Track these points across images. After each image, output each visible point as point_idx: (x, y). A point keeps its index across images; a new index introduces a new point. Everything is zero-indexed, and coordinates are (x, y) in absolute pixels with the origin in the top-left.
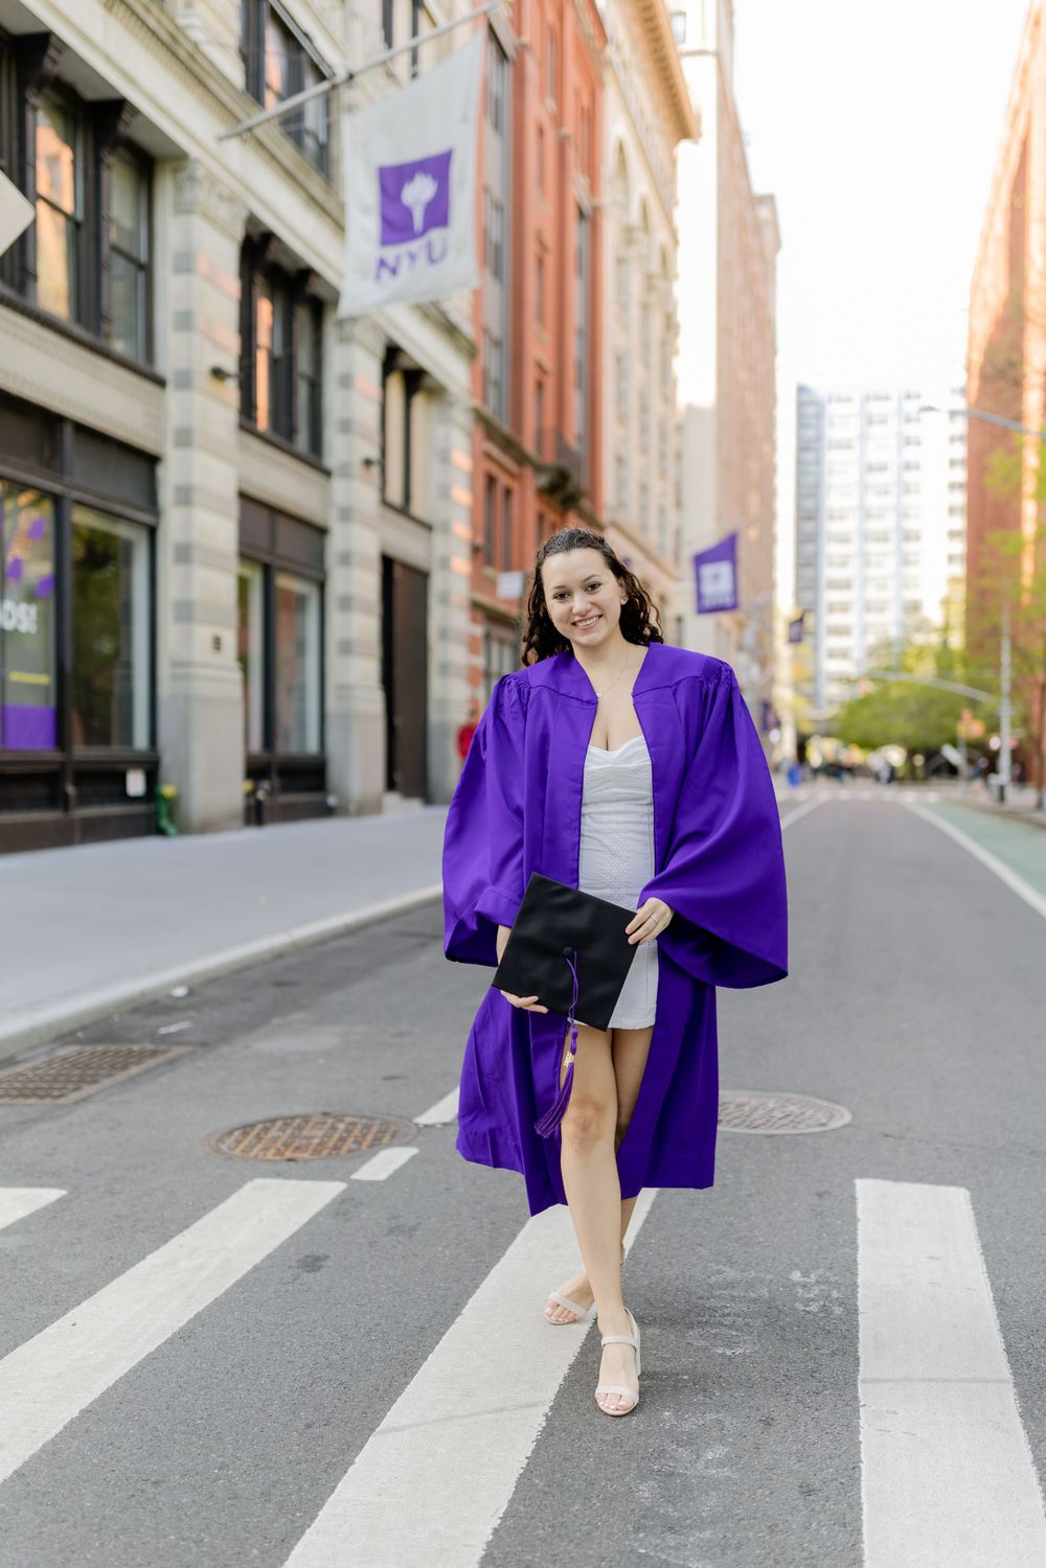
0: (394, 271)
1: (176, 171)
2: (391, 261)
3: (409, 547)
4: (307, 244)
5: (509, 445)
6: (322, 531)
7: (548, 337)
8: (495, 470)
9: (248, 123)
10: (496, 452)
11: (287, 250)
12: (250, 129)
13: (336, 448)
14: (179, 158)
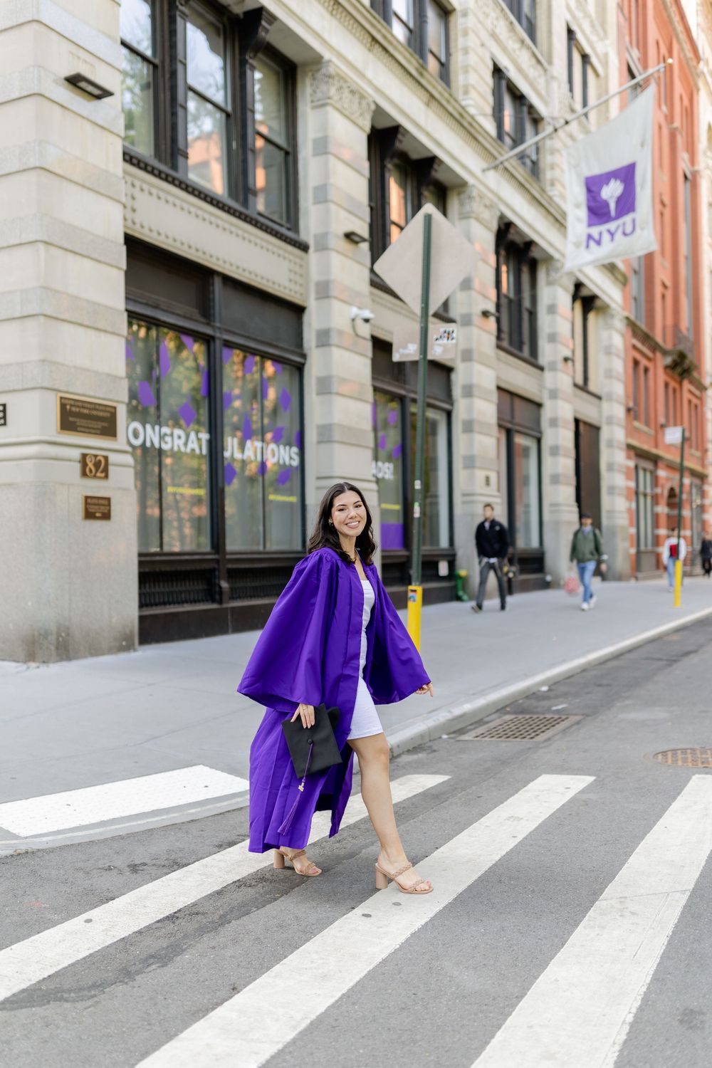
0: (598, 243)
1: (459, 194)
2: (596, 236)
3: (590, 412)
4: (530, 226)
5: (646, 338)
6: (539, 405)
7: (668, 264)
8: (639, 357)
9: (501, 159)
10: (639, 345)
11: (519, 232)
12: (502, 163)
13: (547, 352)
14: (462, 186)
